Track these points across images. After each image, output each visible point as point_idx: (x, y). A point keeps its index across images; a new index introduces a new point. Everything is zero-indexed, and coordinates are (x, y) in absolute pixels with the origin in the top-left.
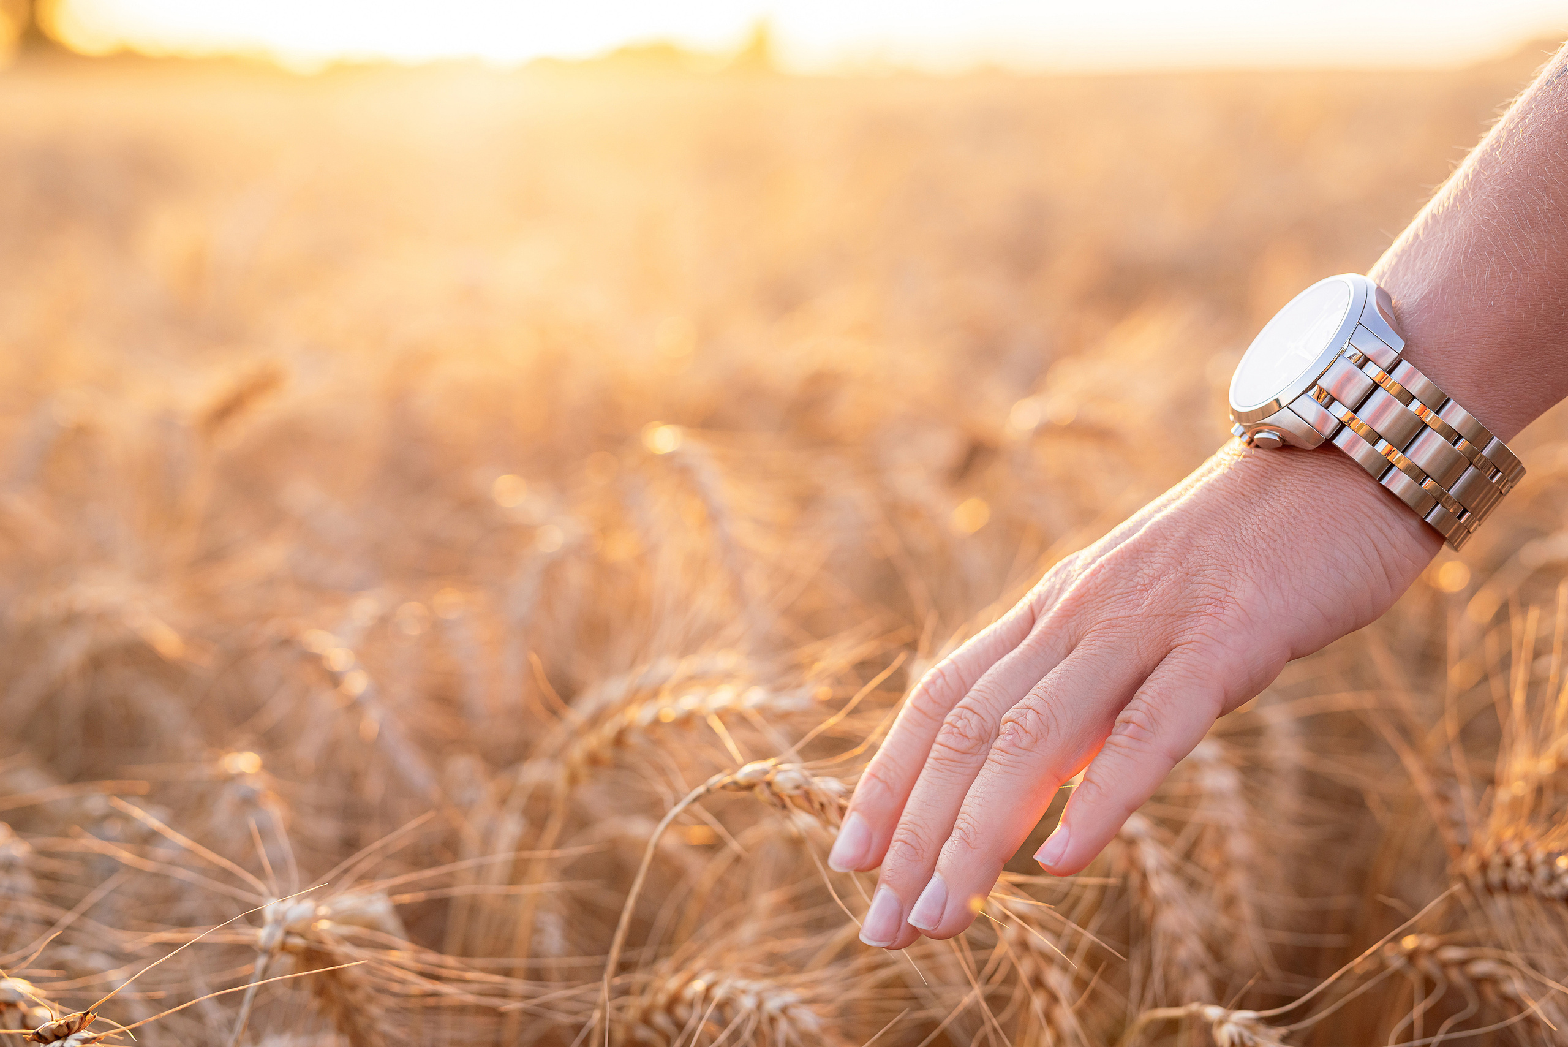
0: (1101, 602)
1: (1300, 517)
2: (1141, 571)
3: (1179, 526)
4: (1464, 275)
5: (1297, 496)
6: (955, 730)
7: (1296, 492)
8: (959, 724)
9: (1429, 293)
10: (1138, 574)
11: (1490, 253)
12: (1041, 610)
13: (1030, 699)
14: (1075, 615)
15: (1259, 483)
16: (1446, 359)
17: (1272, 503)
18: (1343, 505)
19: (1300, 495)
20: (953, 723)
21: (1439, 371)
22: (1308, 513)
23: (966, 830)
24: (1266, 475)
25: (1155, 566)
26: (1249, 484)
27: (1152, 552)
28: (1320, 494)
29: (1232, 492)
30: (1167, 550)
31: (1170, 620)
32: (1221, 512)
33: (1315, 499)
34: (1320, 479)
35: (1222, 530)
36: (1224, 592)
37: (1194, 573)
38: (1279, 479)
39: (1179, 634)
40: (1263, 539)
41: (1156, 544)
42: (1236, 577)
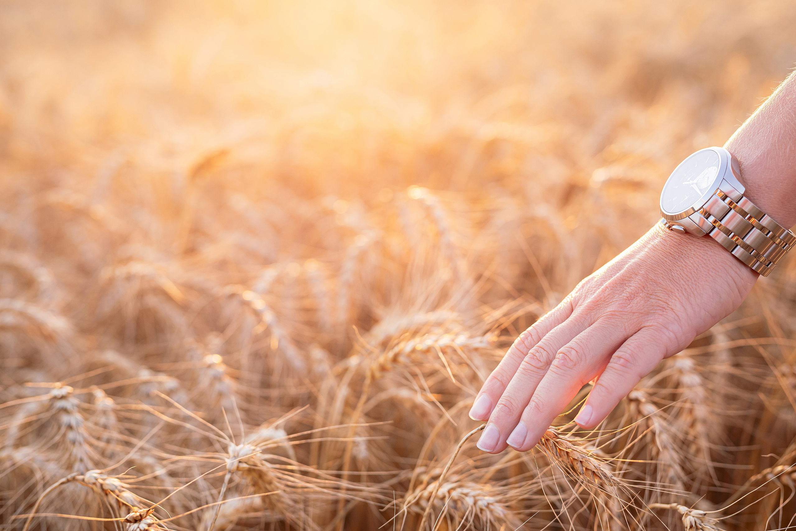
0: (607, 304)
1: (699, 269)
2: (625, 290)
3: (641, 268)
4: (777, 149)
5: (697, 258)
6: (535, 357)
7: (696, 255)
8: (537, 354)
9: (761, 156)
10: (624, 292)
11: (790, 139)
12: (576, 305)
13: (571, 343)
14: (594, 310)
15: (678, 248)
16: (768, 190)
17: (686, 260)
18: (719, 262)
19: (699, 257)
20: (534, 354)
21: (764, 195)
22: (703, 267)
23: (538, 403)
24: (681, 244)
25: (632, 288)
26: (673, 248)
27: (630, 281)
28: (707, 257)
29: (666, 252)
30: (637, 280)
31: (640, 315)
32: (660, 262)
33: (705, 260)
34: (707, 248)
35: (662, 272)
36: (667, 305)
37: (651, 293)
38: (687, 247)
39: (645, 322)
40: (682, 279)
41: (631, 277)
42: (672, 298)
